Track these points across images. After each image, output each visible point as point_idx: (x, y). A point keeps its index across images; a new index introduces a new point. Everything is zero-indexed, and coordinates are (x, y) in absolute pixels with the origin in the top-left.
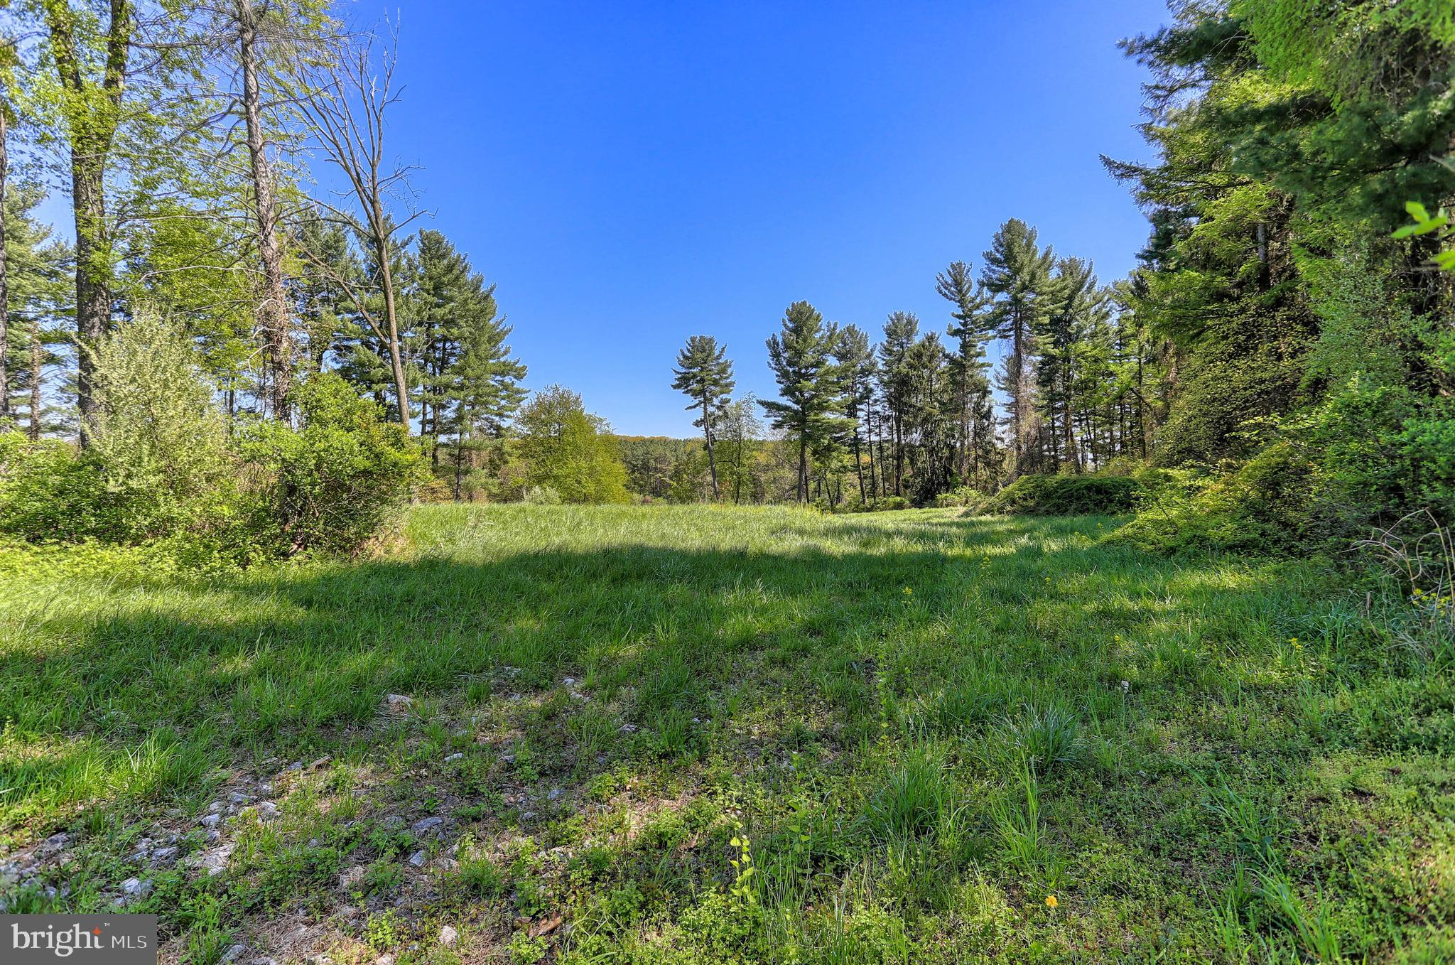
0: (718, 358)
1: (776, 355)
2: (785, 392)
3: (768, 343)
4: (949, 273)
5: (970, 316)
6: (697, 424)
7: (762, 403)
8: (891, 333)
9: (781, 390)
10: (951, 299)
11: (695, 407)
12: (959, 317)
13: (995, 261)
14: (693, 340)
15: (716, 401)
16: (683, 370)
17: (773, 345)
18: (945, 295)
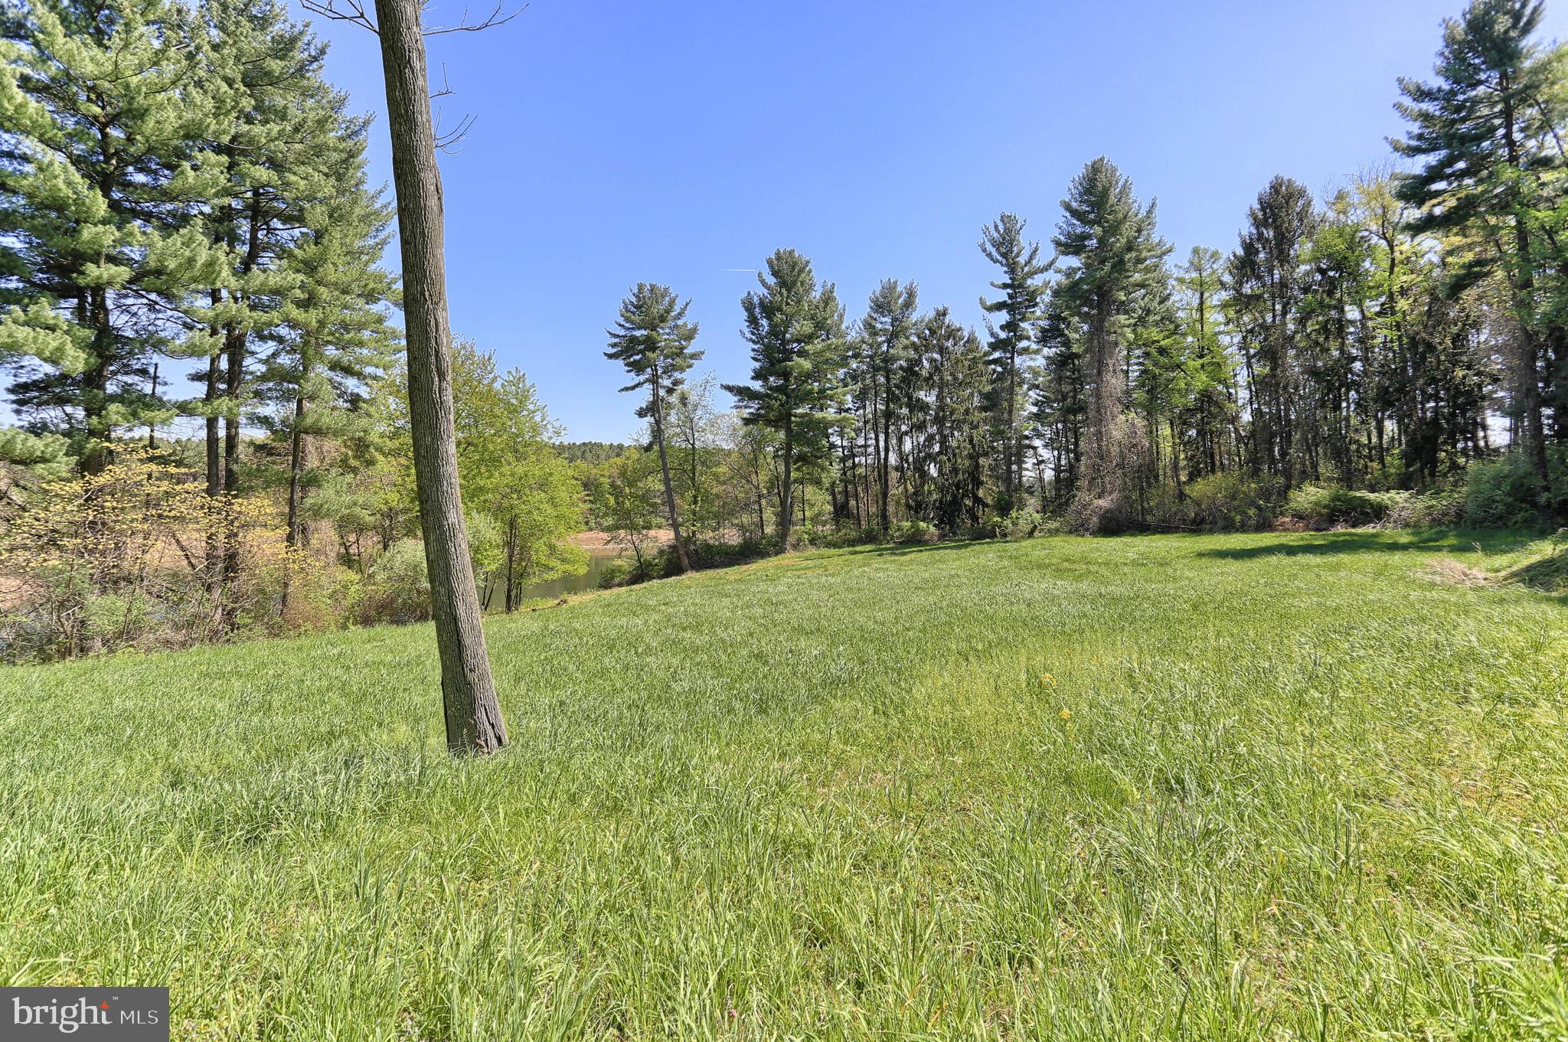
0: (680, 315)
1: (753, 321)
2: (758, 375)
3: (743, 303)
4: (996, 227)
5: (1021, 286)
6: (641, 413)
7: (729, 388)
8: (881, 306)
9: (754, 371)
10: (996, 261)
11: (633, 388)
12: (1005, 286)
13: (1074, 213)
14: (641, 287)
15: (666, 382)
16: (622, 332)
17: (749, 307)
18: (989, 255)
